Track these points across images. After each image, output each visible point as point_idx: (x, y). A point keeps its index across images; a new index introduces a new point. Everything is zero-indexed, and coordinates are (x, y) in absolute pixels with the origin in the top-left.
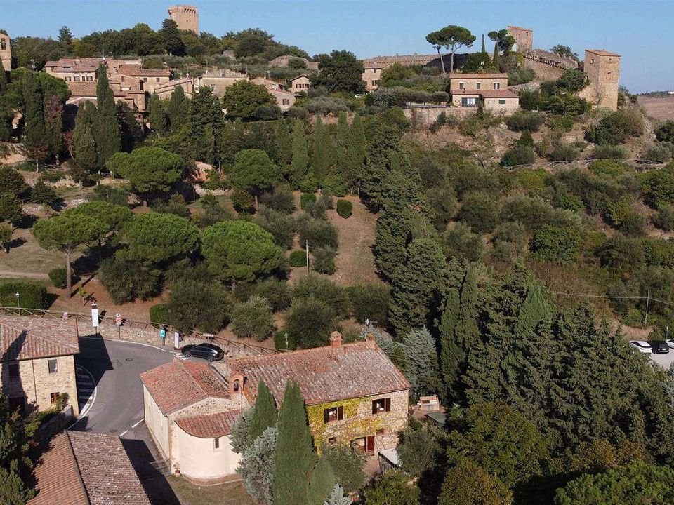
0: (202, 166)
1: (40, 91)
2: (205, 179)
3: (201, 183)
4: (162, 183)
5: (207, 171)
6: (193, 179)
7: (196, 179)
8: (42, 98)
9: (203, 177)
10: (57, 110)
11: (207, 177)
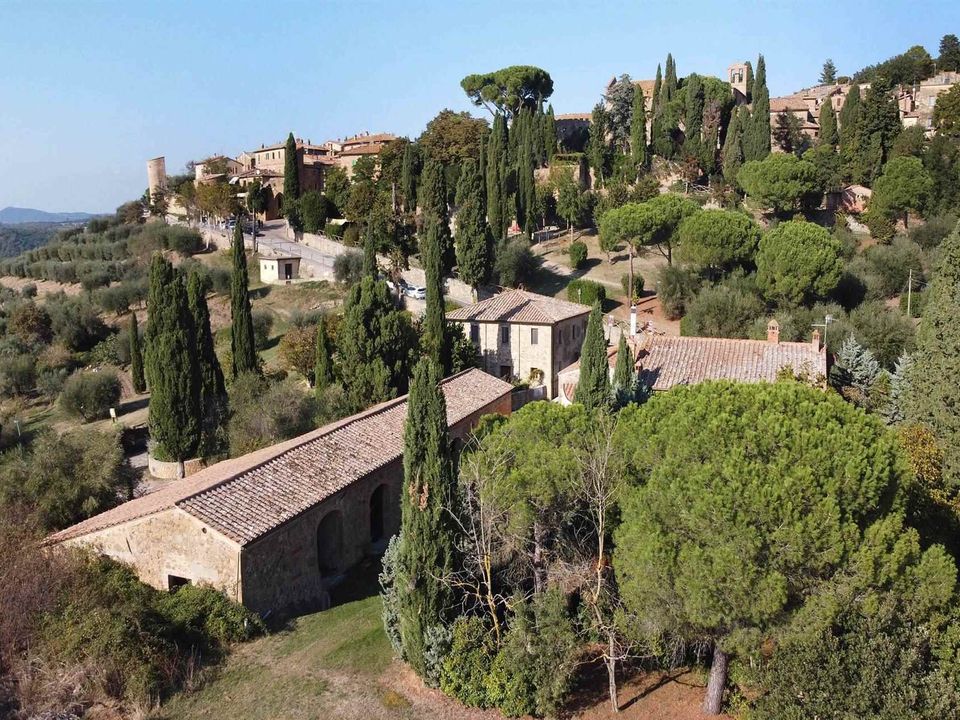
0: (859, 190)
1: (700, 96)
2: (861, 209)
3: (855, 214)
4: (782, 198)
5: (865, 198)
6: (846, 208)
7: (850, 208)
8: (703, 105)
9: (859, 205)
10: (714, 118)
11: (865, 207)
